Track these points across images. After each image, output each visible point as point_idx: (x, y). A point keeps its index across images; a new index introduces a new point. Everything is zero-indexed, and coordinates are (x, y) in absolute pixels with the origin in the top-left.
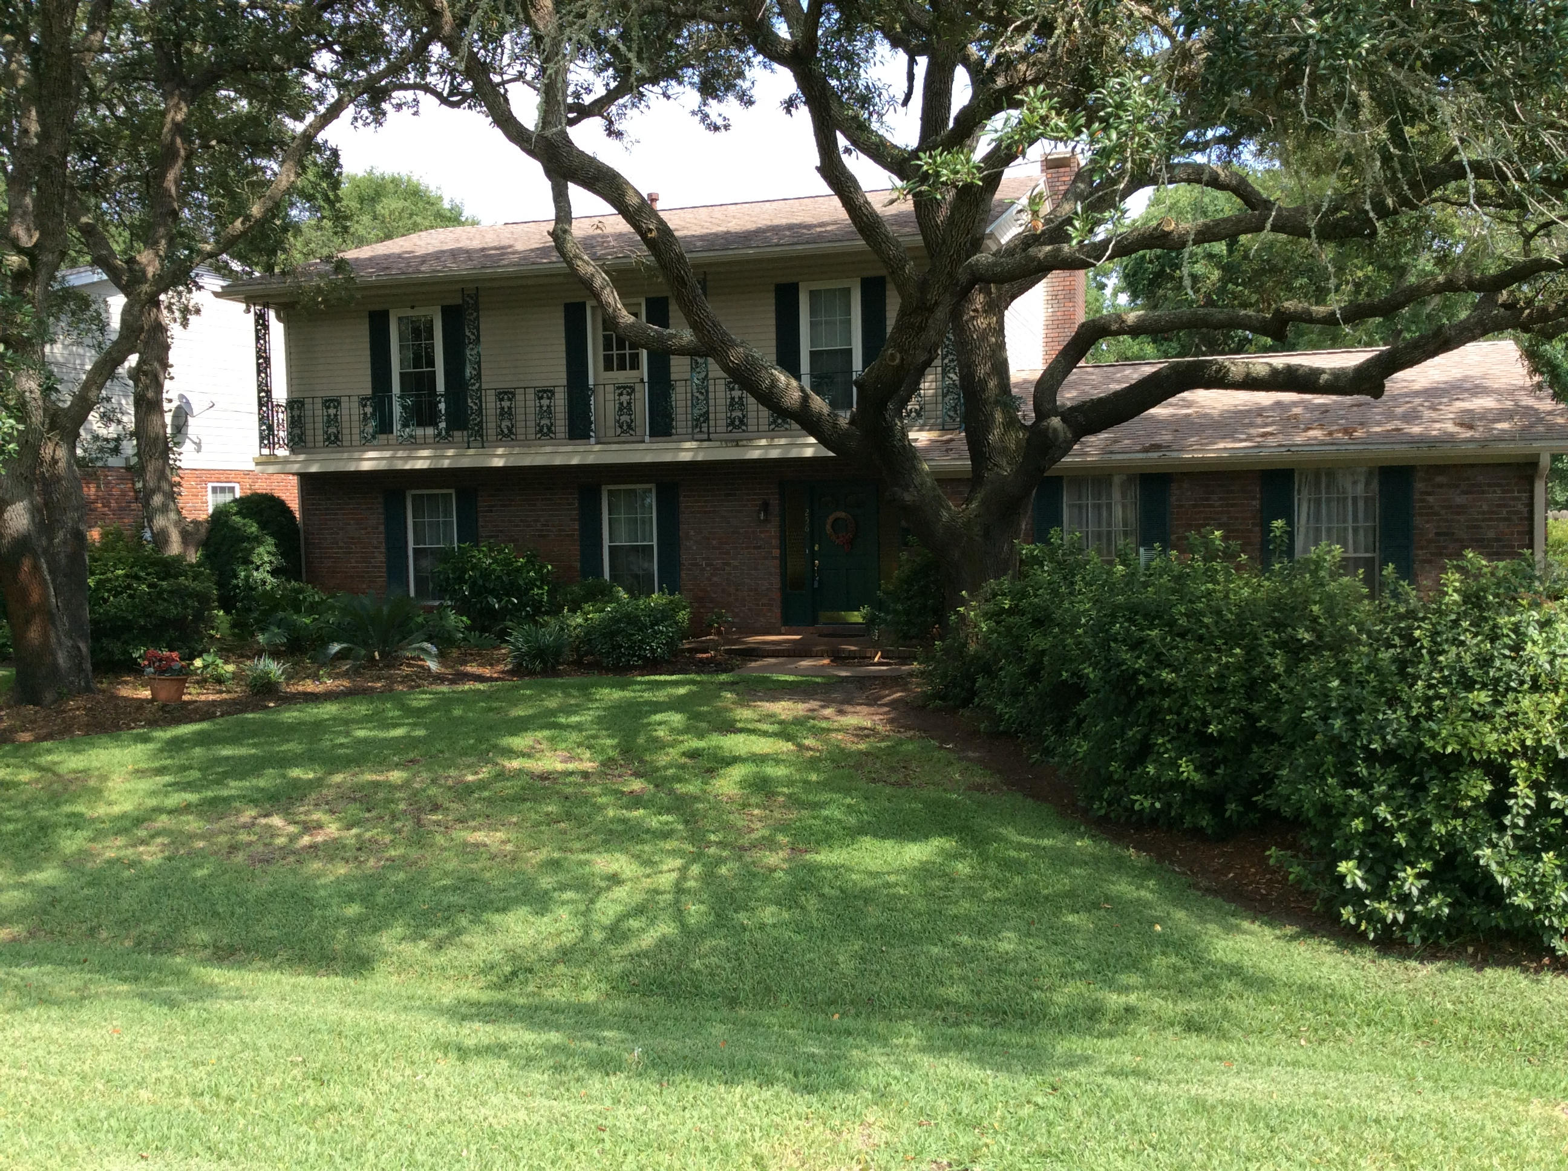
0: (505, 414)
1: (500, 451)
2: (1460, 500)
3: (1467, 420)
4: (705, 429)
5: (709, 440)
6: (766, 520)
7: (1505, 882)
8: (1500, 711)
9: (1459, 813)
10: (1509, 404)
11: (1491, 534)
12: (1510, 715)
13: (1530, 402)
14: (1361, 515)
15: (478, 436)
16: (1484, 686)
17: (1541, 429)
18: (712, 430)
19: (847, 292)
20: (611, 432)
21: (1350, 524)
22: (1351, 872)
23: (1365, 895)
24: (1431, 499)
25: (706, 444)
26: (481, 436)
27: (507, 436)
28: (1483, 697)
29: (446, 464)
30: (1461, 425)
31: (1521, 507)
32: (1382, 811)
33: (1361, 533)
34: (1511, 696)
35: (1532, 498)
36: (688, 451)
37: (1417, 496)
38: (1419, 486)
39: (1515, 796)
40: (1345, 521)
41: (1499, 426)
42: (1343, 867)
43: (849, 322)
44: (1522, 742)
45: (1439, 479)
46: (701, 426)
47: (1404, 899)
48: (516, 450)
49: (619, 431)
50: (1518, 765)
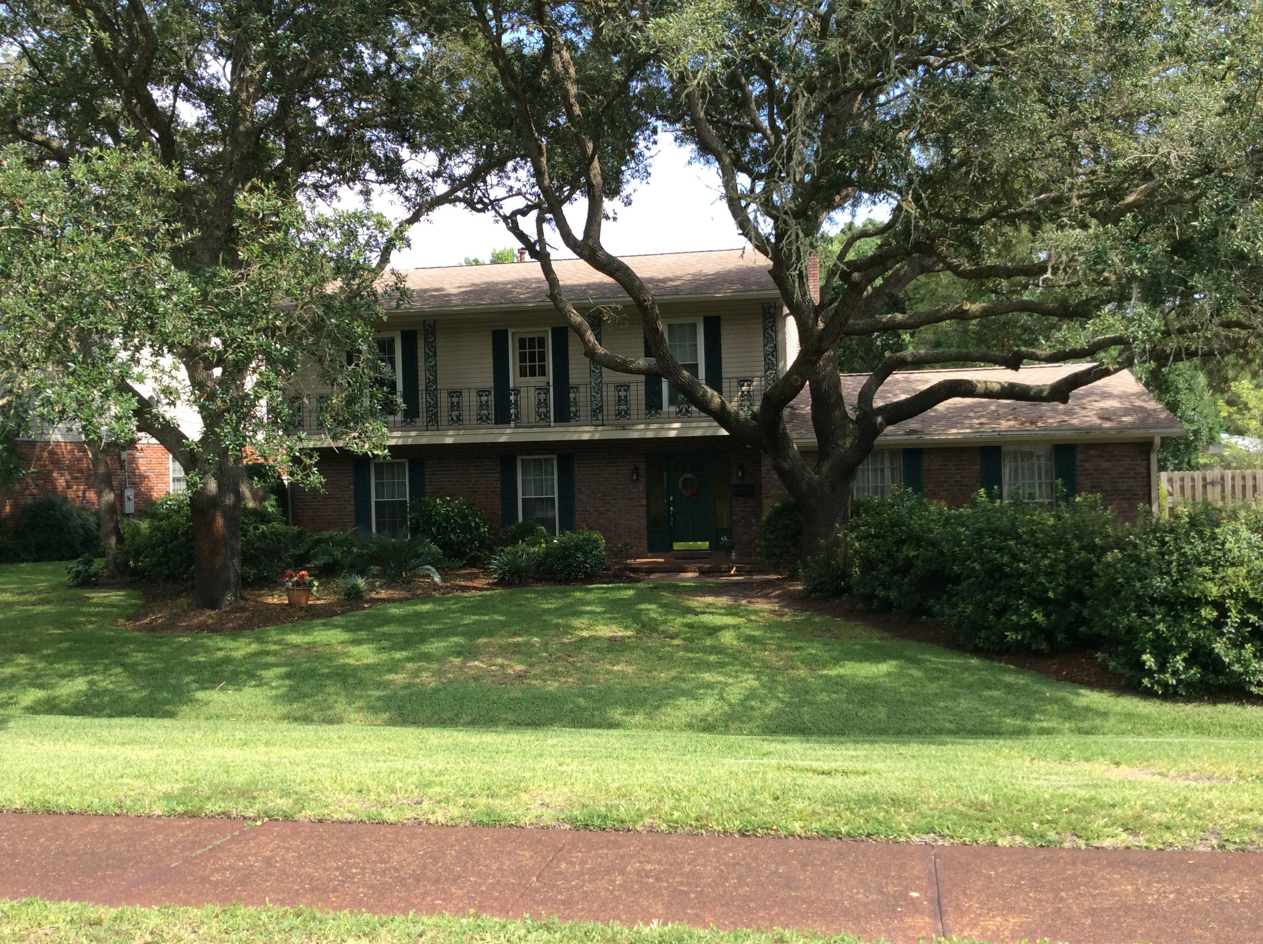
0: (453, 407)
1: (451, 433)
2: (1105, 465)
3: (1105, 415)
4: (600, 417)
5: (603, 425)
6: (637, 480)
7: (1227, 660)
8: (1217, 576)
9: (1201, 627)
10: (1127, 405)
11: (1125, 487)
12: (1223, 577)
13: (1138, 403)
14: (1043, 476)
15: (433, 421)
16: (1207, 564)
17: (1151, 421)
18: (605, 418)
19: (694, 325)
20: (532, 419)
21: (1037, 481)
22: (1149, 660)
23: (1155, 672)
24: (1087, 465)
25: (600, 428)
26: (437, 422)
27: (456, 421)
28: (1207, 569)
29: (410, 441)
30: (1102, 418)
31: (1143, 470)
32: (1161, 627)
33: (1044, 486)
34: (1220, 569)
35: (1149, 464)
36: (585, 433)
37: (1078, 463)
38: (1079, 457)
39: (1230, 617)
40: (1032, 477)
41: (1124, 419)
42: (1145, 657)
43: (696, 345)
44: (1231, 591)
45: (1092, 452)
46: (597, 415)
47: (1175, 673)
48: (462, 432)
49: (538, 418)
50: (1229, 602)
